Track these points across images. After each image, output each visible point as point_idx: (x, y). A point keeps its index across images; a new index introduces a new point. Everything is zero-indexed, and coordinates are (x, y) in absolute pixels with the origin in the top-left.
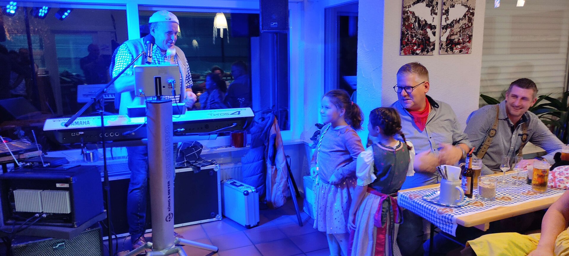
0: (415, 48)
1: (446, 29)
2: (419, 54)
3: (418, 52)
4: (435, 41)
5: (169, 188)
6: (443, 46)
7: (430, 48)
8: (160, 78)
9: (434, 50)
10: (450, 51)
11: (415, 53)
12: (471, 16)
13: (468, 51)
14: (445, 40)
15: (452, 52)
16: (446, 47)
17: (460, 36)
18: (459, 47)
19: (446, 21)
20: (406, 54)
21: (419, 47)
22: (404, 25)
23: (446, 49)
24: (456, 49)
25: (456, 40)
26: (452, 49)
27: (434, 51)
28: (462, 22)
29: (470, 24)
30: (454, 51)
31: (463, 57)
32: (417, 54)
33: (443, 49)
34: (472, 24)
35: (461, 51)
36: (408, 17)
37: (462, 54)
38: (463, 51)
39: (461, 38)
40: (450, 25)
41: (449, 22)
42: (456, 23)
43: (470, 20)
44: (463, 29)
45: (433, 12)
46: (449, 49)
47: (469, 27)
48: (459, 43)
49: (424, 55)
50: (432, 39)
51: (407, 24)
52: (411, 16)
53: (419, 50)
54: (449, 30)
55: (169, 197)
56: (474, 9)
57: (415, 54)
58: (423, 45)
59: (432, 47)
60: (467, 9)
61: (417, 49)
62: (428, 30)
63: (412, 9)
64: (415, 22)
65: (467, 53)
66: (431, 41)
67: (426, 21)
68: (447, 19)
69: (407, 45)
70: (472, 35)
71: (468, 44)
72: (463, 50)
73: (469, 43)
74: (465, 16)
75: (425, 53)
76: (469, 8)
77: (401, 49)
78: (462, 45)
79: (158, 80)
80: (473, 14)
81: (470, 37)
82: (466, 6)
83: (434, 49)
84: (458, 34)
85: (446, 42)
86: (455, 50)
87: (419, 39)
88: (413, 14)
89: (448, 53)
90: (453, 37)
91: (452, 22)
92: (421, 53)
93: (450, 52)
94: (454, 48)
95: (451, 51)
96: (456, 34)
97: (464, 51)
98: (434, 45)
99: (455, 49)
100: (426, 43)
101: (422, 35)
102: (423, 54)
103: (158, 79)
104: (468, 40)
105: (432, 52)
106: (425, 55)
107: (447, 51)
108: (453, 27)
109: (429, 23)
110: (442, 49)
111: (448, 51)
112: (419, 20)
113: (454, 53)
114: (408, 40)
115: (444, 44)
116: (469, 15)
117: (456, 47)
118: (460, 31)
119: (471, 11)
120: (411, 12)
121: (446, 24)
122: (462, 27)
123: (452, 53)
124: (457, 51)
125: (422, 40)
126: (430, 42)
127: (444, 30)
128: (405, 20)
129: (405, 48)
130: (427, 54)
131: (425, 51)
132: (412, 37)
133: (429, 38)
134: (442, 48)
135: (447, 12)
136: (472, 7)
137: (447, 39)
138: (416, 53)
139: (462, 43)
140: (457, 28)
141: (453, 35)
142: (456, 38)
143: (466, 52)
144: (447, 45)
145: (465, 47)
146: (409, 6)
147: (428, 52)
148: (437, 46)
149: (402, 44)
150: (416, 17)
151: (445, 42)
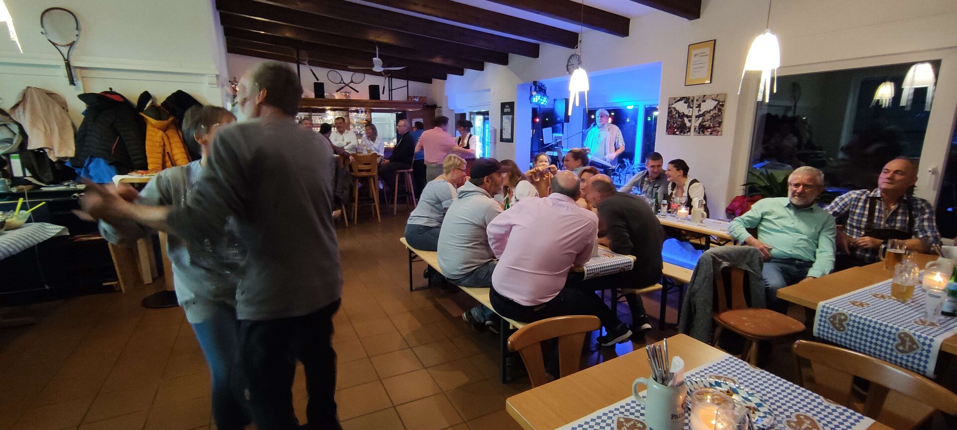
0: (676, 130)
1: (699, 118)
3: (677, 133)
4: (691, 126)
7: (686, 131)
11: (675, 134)
12: (721, 107)
17: (711, 123)
18: (710, 130)
19: (698, 112)
20: (669, 134)
21: (678, 129)
22: (668, 116)
25: (707, 125)
26: (703, 132)
27: (689, 133)
28: (712, 113)
29: (720, 113)
30: (705, 133)
31: (713, 138)
32: (677, 134)
34: (722, 113)
36: (672, 111)
39: (711, 124)
40: (702, 114)
41: (701, 113)
42: (707, 113)
43: (720, 110)
44: (713, 117)
45: (689, 107)
46: (701, 132)
47: (719, 115)
48: (709, 128)
50: (688, 124)
51: (670, 115)
52: (673, 110)
54: (701, 118)
56: (724, 102)
59: (688, 130)
60: (717, 102)
62: (685, 119)
63: (673, 106)
64: (676, 114)
65: (717, 135)
67: (683, 112)
68: (699, 110)
69: (670, 129)
70: (721, 122)
71: (718, 128)
72: (714, 132)
74: (715, 107)
75: (683, 134)
76: (719, 102)
77: (666, 131)
78: (712, 129)
80: (723, 105)
81: (720, 123)
82: (716, 100)
83: (690, 131)
84: (709, 121)
85: (699, 126)
87: (678, 124)
88: (675, 108)
90: (704, 124)
91: (704, 113)
92: (679, 134)
93: (702, 134)
94: (706, 131)
96: (708, 121)
98: (690, 128)
100: (683, 127)
101: (681, 122)
104: (718, 125)
107: (699, 133)
108: (705, 116)
109: (686, 114)
110: (695, 131)
112: (679, 113)
113: (705, 135)
114: (671, 125)
115: (697, 129)
116: (719, 107)
118: (711, 119)
119: (721, 103)
120: (673, 108)
121: (698, 114)
122: (712, 116)
124: (708, 133)
125: (681, 125)
126: (686, 127)
127: (697, 119)
128: (670, 112)
132: (674, 123)
133: (686, 124)
135: (699, 106)
136: (721, 100)
137: (700, 124)
140: (708, 117)
141: (705, 121)
142: (707, 124)
144: (699, 129)
145: (716, 130)
146: (673, 104)
147: (684, 133)
148: (693, 129)
149: (667, 128)
150: (677, 111)
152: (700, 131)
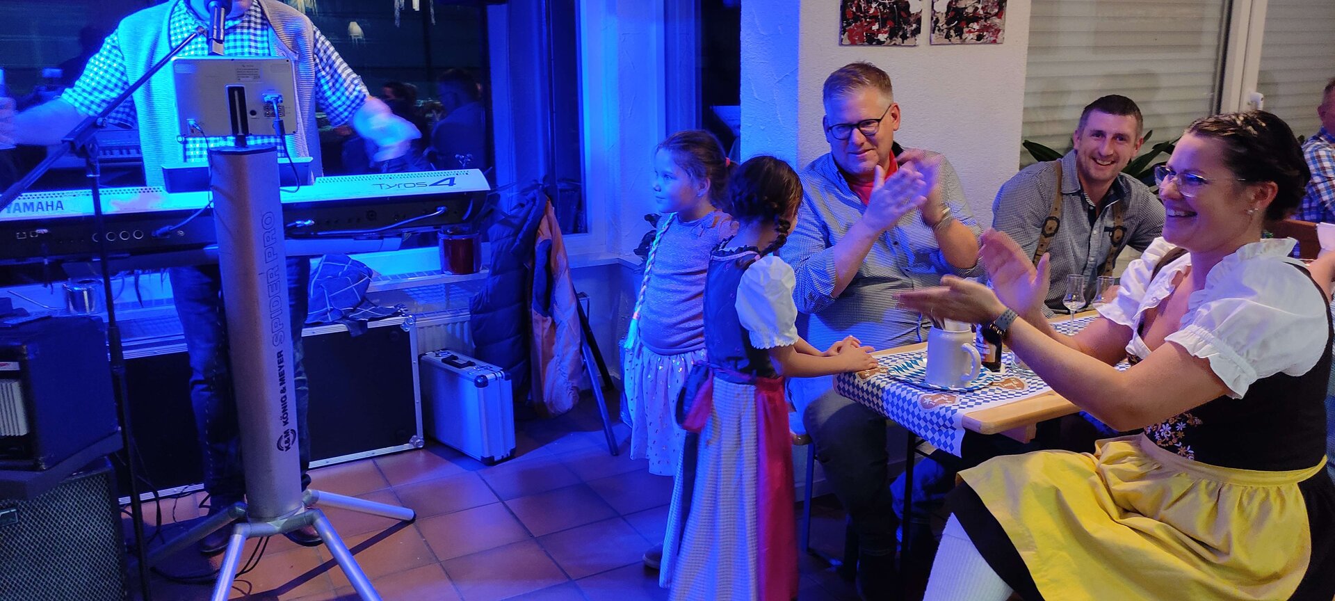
0: (875, 27)
2: (884, 42)
3: (882, 37)
4: (921, 11)
5: (281, 367)
6: (940, 25)
7: (909, 29)
8: (241, 90)
9: (920, 33)
10: (956, 36)
11: (874, 40)
13: (996, 37)
14: (944, 9)
15: (961, 38)
16: (945, 26)
17: (979, 2)
18: (976, 26)
20: (853, 43)
21: (883, 25)
23: (945, 31)
24: (970, 32)
25: (970, 10)
26: (959, 32)
27: (919, 37)
30: (964, 37)
31: (984, 51)
32: (880, 43)
33: (939, 30)
35: (979, 38)
37: (980, 44)
38: (985, 37)
39: (980, 6)
46: (952, 32)
48: (975, 18)
49: (895, 44)
50: (915, 6)
53: (885, 32)
55: (283, 391)
57: (874, 43)
58: (894, 22)
59: (914, 26)
61: (879, 31)
65: (994, 42)
66: (912, 13)
69: (856, 22)
71: (996, 20)
72: (985, 33)
73: (1000, 18)
75: (899, 40)
77: (843, 30)
78: (982, 22)
79: (236, 96)
81: (1001, 4)
83: (917, 31)
85: (947, 13)
86: (967, 35)
87: (884, 5)
89: (950, 40)
90: (962, 4)
92: (889, 41)
93: (955, 39)
94: (965, 30)
95: (958, 37)
97: (987, 36)
98: (919, 21)
99: (967, 32)
100: (900, 16)
102: (893, 43)
103: (236, 93)
104: (996, 10)
105: (913, 39)
106: (899, 45)
107: (948, 36)
110: (936, 32)
111: (952, 36)
113: (963, 42)
114: (859, 7)
115: (942, 20)
117: (968, 27)
123: (959, 42)
124: (970, 37)
125: (891, 8)
126: (909, 14)
129: (851, 27)
130: (903, 43)
131: (899, 36)
132: (869, 2)
133: (908, 5)
134: (937, 28)
137: (949, 6)
138: (879, 40)
139: (982, 18)
142: (968, 5)
143: (992, 39)
144: (948, 23)
145: (990, 27)
147: (904, 37)
148: (926, 25)
149: (844, 17)
151: (944, 15)
152: (949, 29)
